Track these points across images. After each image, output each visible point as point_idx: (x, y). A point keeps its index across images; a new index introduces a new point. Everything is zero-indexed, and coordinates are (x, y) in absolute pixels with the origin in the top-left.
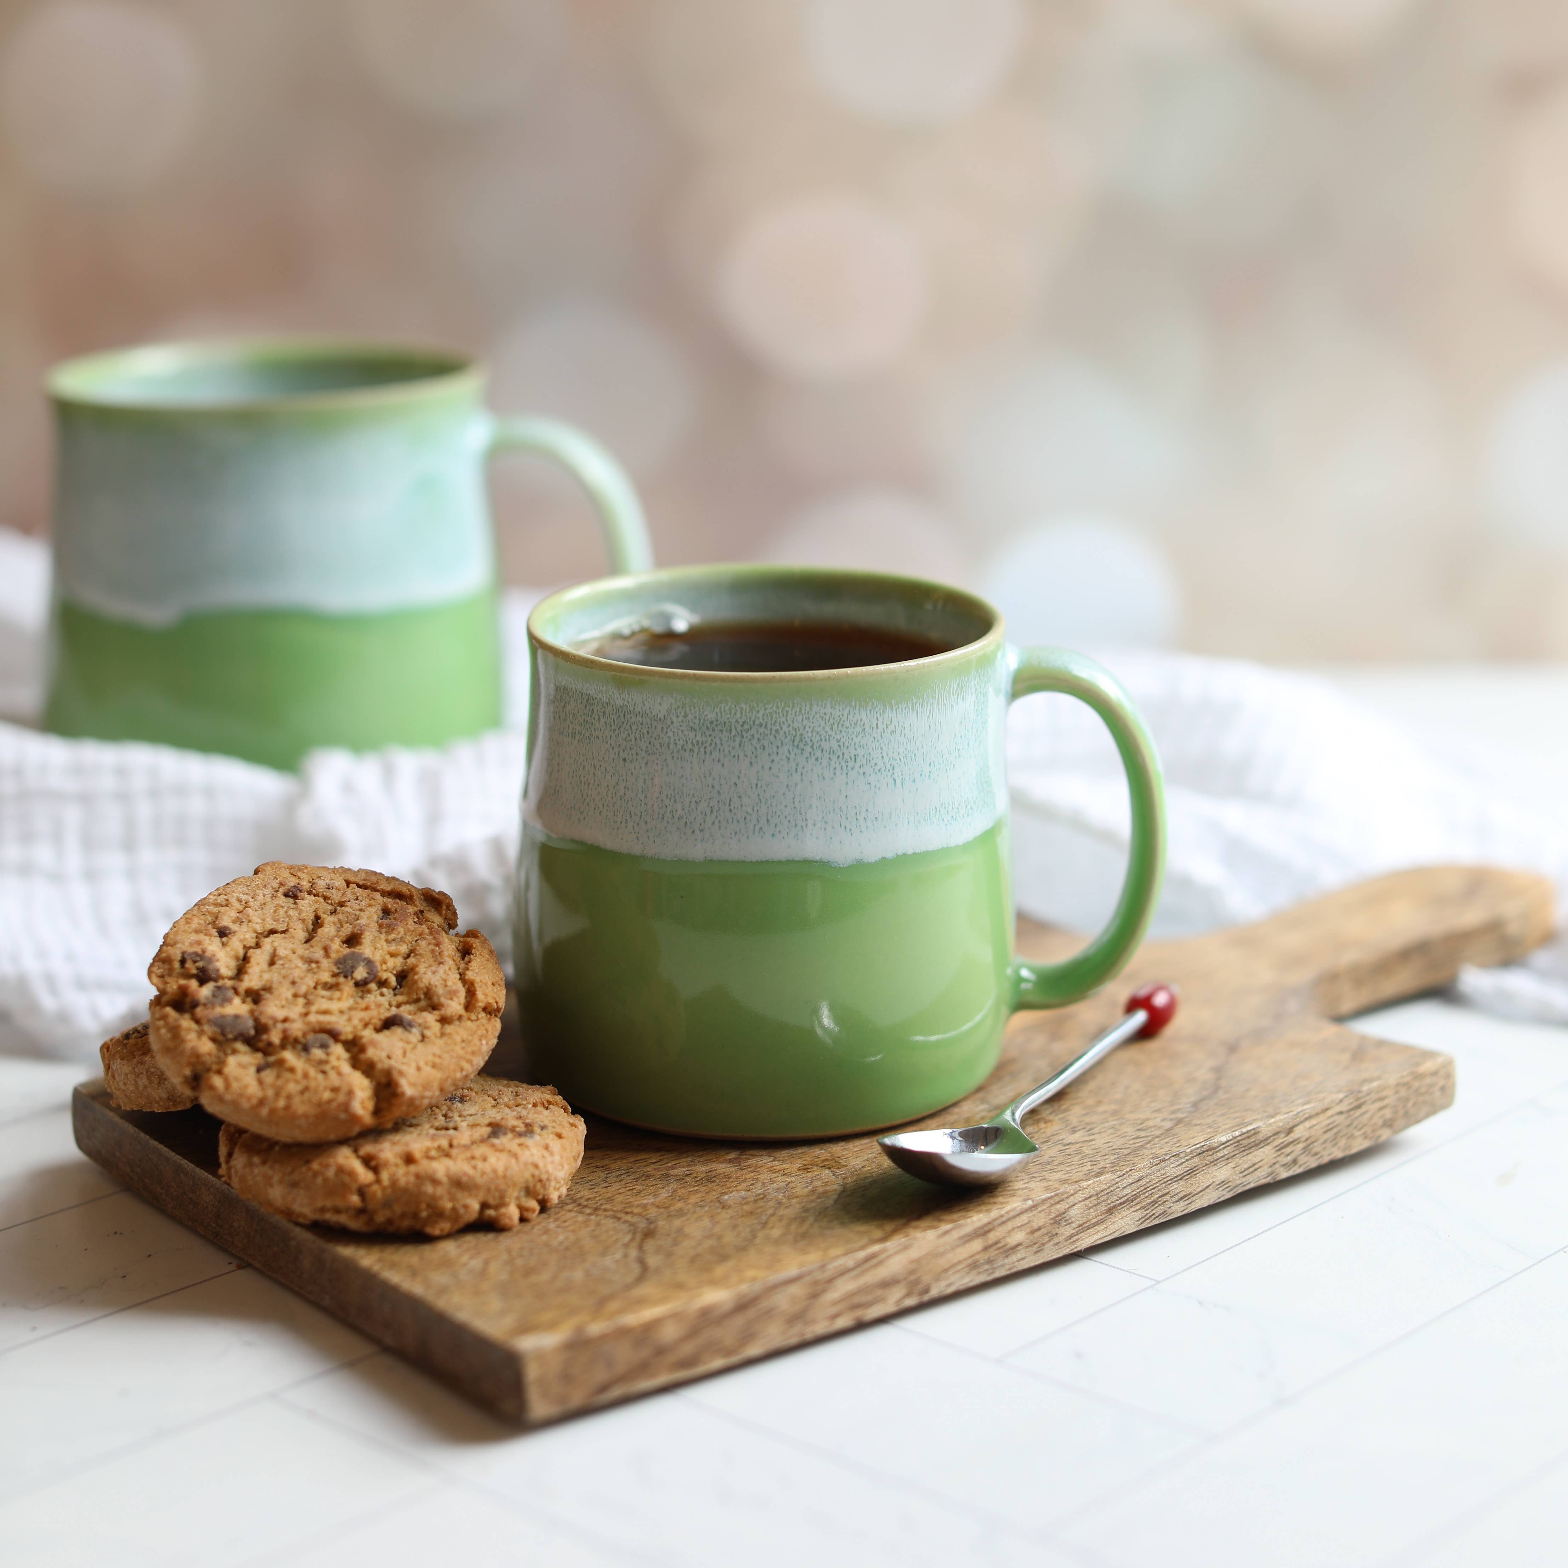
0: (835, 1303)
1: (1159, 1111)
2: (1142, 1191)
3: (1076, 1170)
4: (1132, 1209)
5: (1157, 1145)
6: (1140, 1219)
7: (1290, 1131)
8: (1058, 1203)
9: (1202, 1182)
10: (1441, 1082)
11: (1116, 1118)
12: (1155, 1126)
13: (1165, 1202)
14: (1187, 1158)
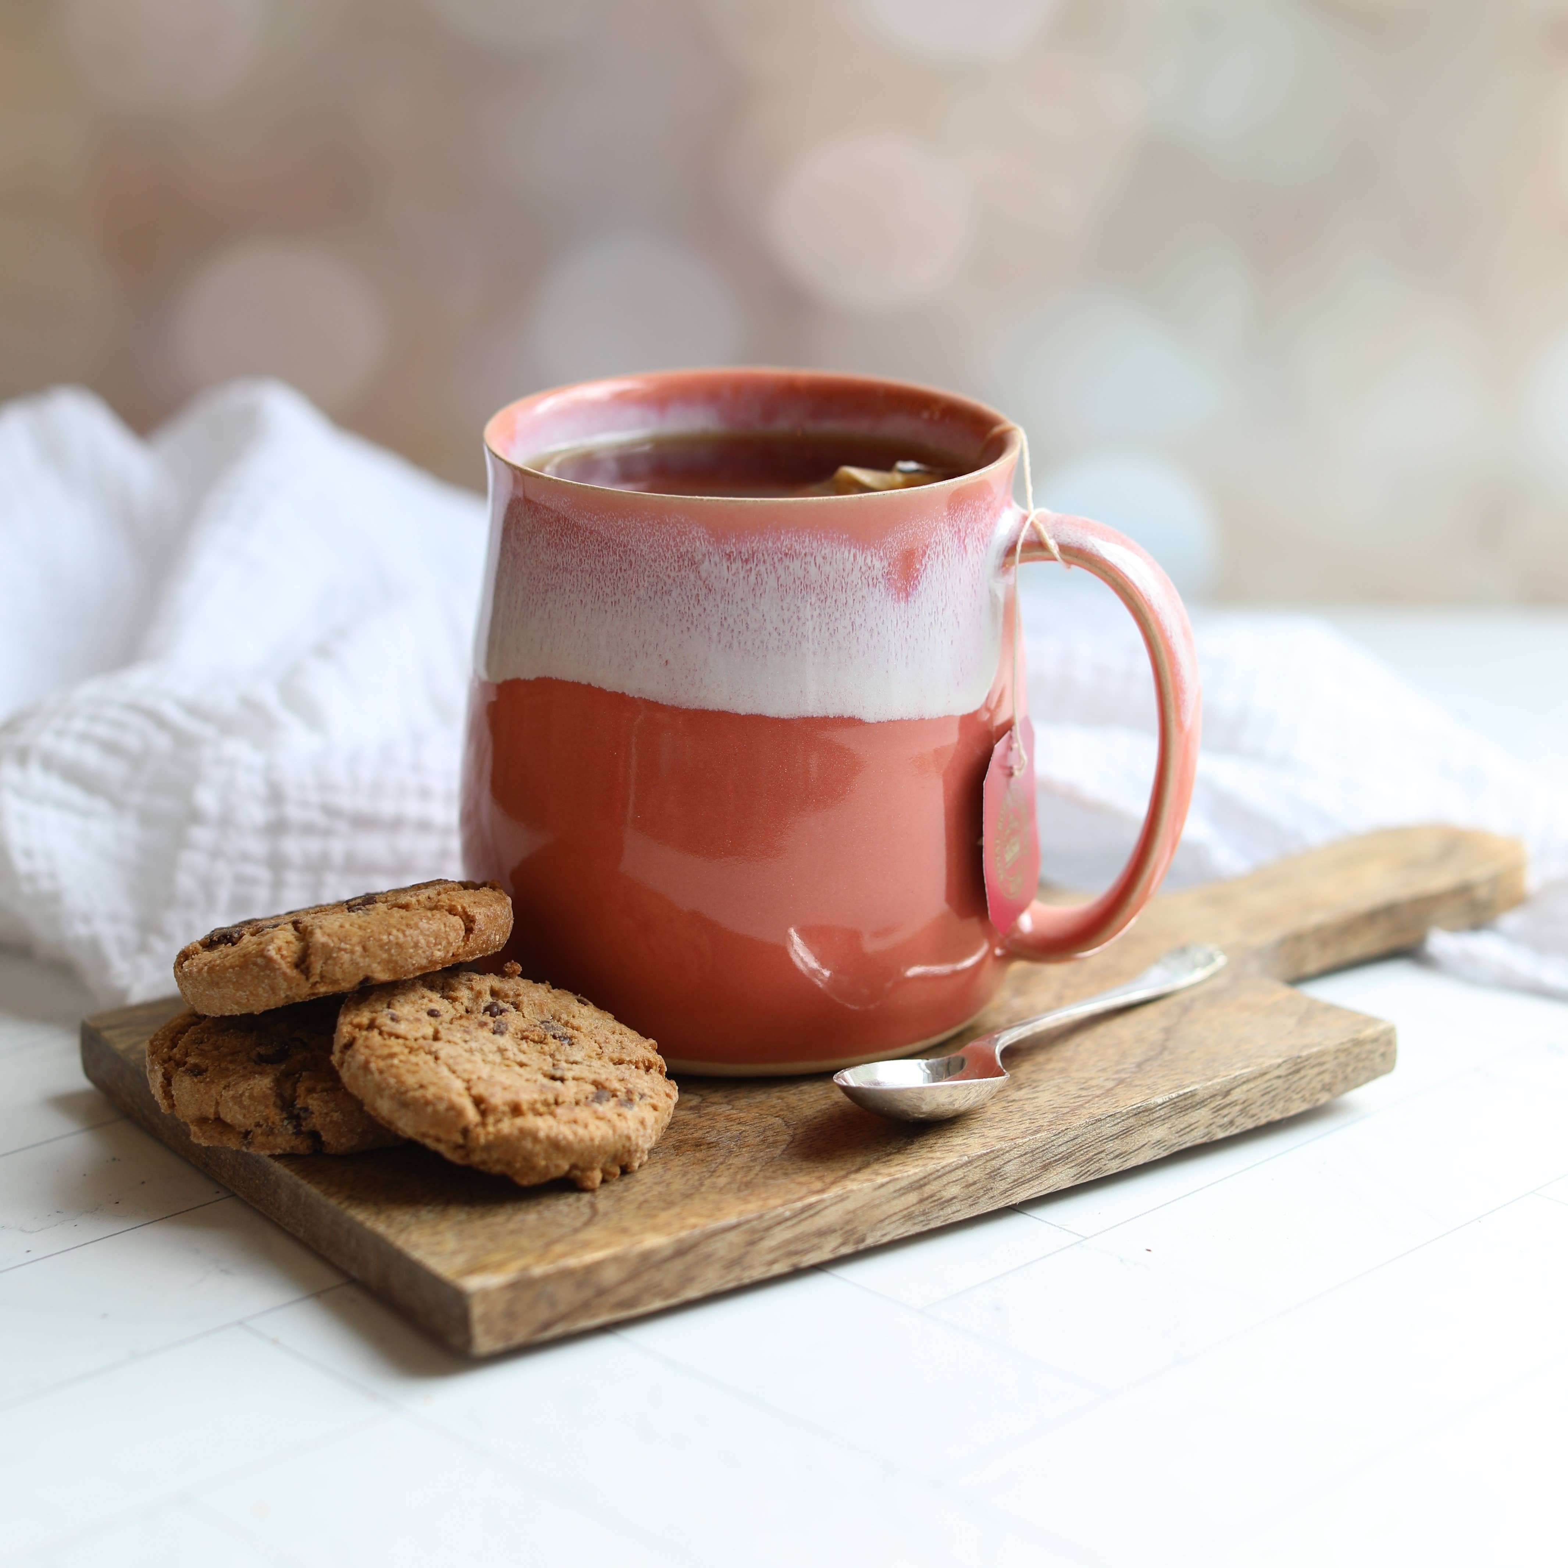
0: (772, 1250)
1: (1104, 1070)
2: (1077, 1149)
3: (1013, 1128)
4: (1068, 1166)
5: (1096, 1105)
6: (1075, 1176)
7: (1227, 1093)
8: (994, 1159)
9: (1138, 1141)
10: (1382, 1050)
11: (1063, 1075)
12: (1097, 1086)
13: (1100, 1159)
14: (1123, 1118)
